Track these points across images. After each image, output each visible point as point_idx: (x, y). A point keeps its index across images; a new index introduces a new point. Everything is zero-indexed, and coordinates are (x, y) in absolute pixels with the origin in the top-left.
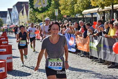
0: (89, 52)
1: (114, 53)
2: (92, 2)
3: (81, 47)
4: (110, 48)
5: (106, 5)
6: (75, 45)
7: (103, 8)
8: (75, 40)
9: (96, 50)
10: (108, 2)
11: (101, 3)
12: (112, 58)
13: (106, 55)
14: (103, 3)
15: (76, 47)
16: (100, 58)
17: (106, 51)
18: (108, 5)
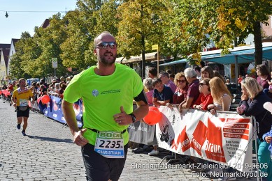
5: (133, 53)
6: (81, 115)
7: (128, 58)
8: (81, 109)
10: (136, 49)
11: (125, 50)
14: (127, 50)
18: (136, 54)
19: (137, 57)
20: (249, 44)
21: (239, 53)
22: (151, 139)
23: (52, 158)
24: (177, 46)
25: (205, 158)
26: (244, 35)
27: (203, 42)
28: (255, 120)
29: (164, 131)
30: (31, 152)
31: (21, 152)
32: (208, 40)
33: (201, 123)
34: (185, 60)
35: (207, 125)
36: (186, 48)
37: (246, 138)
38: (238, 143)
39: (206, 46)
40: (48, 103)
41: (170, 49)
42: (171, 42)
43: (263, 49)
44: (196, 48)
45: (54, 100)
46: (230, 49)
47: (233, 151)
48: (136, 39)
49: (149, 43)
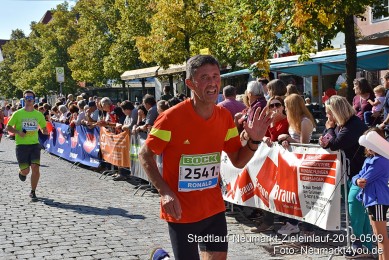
2: (141, 53)
5: (172, 60)
6: (98, 150)
7: (166, 67)
8: (98, 141)
10: (177, 54)
11: (162, 56)
14: (165, 56)
15: (100, 156)
18: (178, 61)
19: (179, 66)
20: (338, 48)
21: (324, 61)
23: (56, 212)
24: (236, 50)
25: (274, 210)
26: (331, 35)
27: (272, 45)
28: (344, 156)
31: (12, 204)
32: (279, 42)
33: (268, 161)
34: (246, 71)
35: (277, 164)
36: (249, 53)
37: (332, 182)
38: (320, 188)
39: (276, 49)
40: (51, 133)
41: (225, 54)
42: (227, 45)
43: (358, 55)
44: (262, 53)
45: (59, 129)
46: (312, 55)
47: (313, 200)
48: (177, 41)
49: (196, 45)
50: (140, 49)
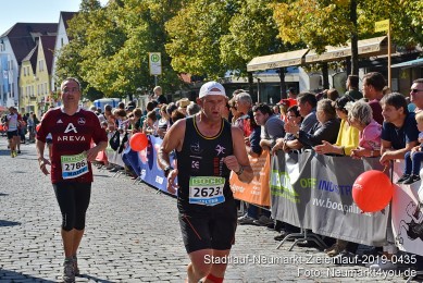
0: (268, 207)
1: (355, 209)
2: (283, 29)
3: (242, 189)
4: (342, 193)
5: (331, 39)
7: (321, 50)
9: (294, 201)
10: (338, 30)
11: (313, 34)
12: (351, 228)
13: (325, 218)
14: (319, 34)
16: (306, 227)
17: (325, 203)
18: (339, 41)
19: (341, 48)
22: (381, 234)
23: (162, 272)
29: (416, 215)
30: (115, 257)
31: (95, 257)
48: (337, 8)
49: (368, 16)
50: (279, 23)
